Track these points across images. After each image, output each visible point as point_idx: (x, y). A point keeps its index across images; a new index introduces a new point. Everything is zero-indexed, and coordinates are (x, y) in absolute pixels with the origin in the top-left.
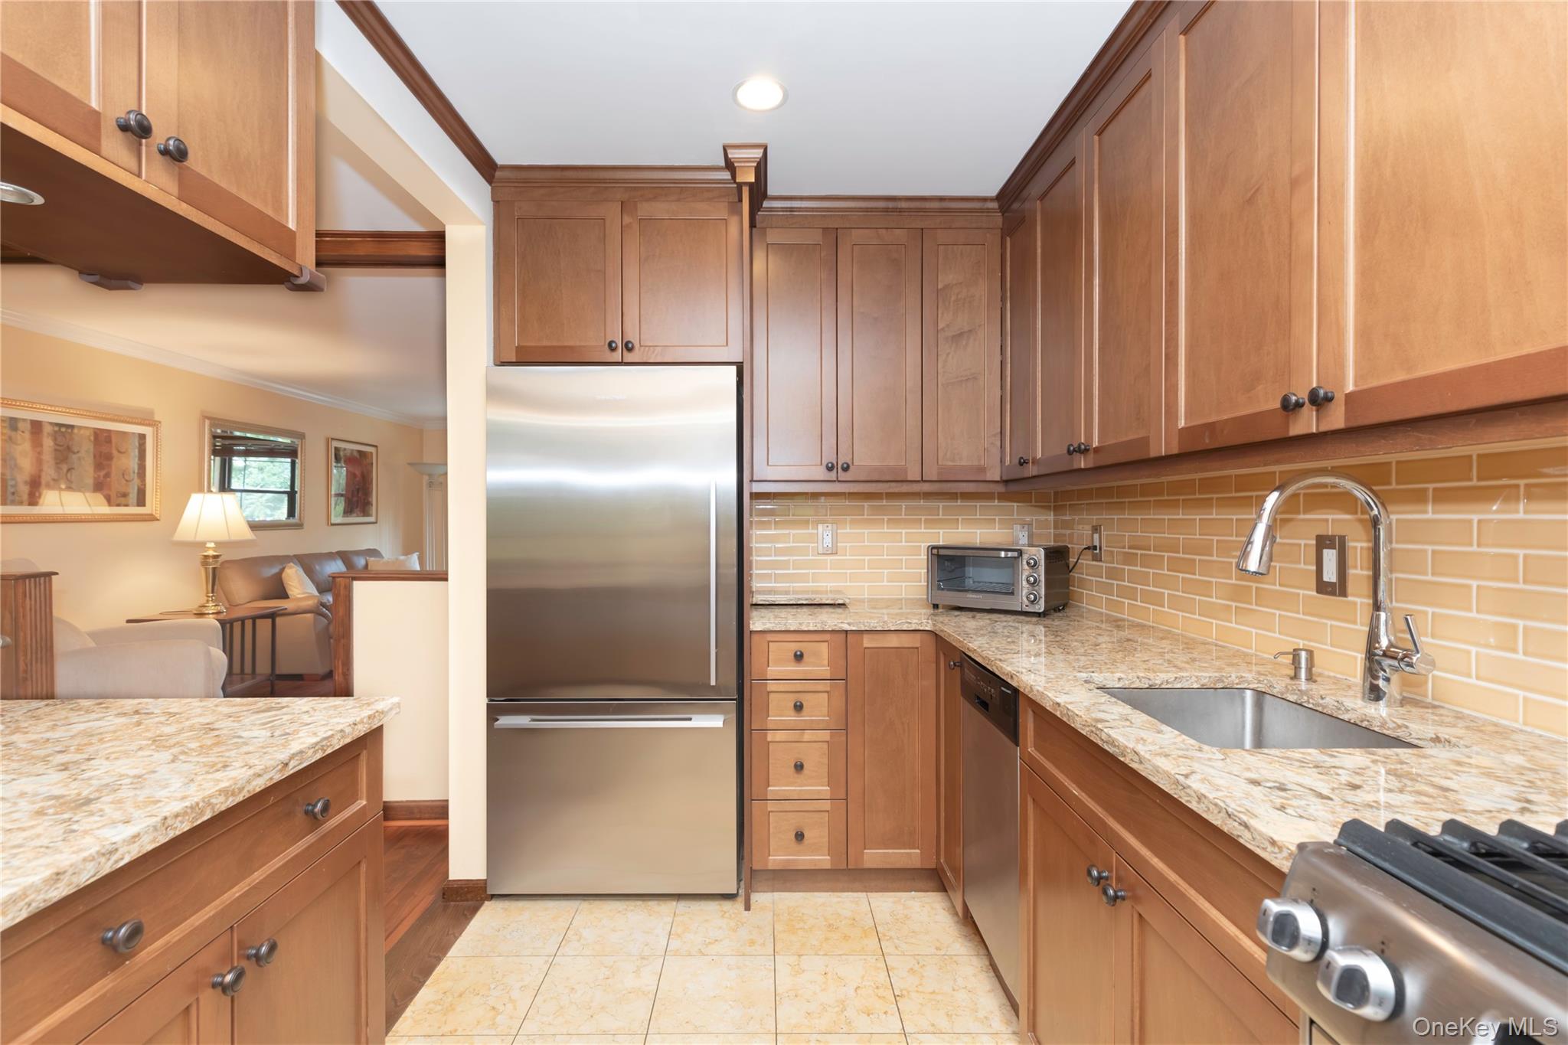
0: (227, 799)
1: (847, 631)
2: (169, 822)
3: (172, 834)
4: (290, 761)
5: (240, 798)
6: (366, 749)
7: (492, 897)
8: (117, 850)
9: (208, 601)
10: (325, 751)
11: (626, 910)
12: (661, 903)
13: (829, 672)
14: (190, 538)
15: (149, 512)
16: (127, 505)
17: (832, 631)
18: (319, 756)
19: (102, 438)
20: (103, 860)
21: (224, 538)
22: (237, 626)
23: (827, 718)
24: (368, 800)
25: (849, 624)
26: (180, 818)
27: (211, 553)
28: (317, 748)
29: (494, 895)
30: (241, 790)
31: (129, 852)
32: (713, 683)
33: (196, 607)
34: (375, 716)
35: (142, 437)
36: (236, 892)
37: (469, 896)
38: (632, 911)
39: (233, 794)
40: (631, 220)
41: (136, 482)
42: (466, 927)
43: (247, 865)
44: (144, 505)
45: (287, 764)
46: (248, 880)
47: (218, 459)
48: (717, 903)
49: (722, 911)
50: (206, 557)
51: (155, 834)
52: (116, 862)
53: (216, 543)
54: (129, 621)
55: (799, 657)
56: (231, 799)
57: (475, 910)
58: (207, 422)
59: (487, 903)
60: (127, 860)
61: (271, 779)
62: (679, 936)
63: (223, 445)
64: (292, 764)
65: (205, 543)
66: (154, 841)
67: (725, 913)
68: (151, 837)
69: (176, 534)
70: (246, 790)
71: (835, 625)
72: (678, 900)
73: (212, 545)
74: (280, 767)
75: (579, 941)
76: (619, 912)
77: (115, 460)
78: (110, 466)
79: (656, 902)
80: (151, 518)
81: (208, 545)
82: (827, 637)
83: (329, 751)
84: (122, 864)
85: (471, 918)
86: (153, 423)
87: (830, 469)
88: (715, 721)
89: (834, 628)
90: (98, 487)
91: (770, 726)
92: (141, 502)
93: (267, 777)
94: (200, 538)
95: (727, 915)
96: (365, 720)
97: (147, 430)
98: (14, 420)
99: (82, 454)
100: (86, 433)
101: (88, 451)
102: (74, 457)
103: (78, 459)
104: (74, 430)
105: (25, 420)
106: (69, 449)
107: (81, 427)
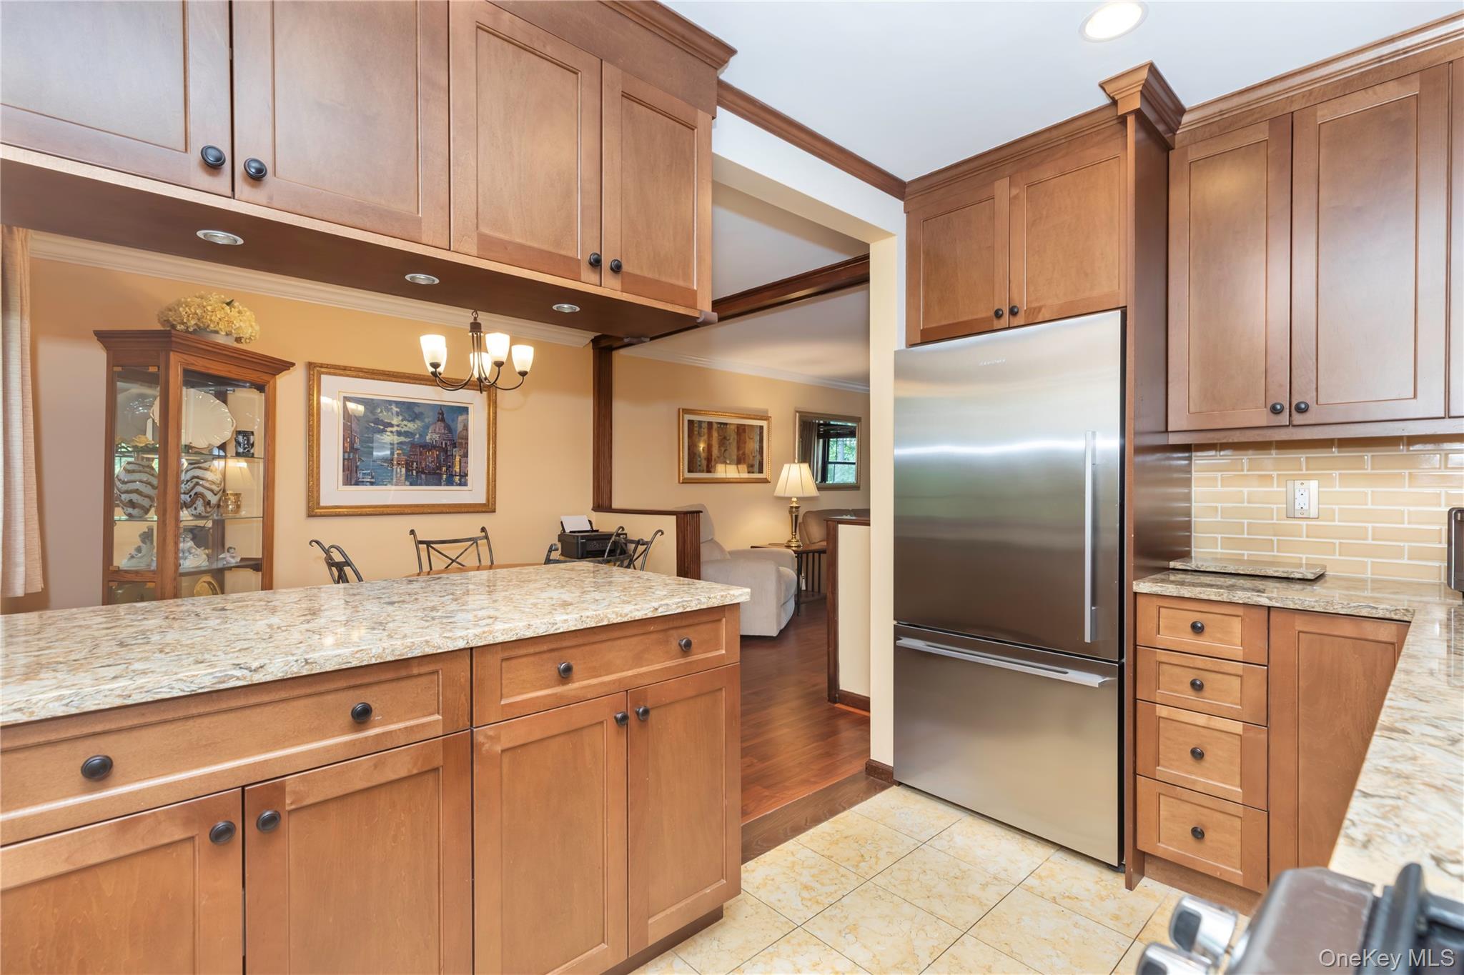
0: (617, 618)
1: (1269, 608)
2: (584, 619)
3: (585, 626)
4: (659, 607)
5: (625, 619)
6: (725, 617)
7: (900, 784)
8: (556, 624)
9: (792, 538)
10: (686, 608)
11: (1003, 836)
12: (1039, 845)
13: (1242, 653)
14: (782, 495)
15: (765, 477)
16: (753, 473)
17: (1244, 604)
18: (680, 610)
19: (741, 429)
20: (550, 626)
21: (801, 495)
22: (804, 556)
23: (1240, 707)
24: (726, 651)
25: (1270, 599)
26: (589, 619)
27: (794, 505)
28: (679, 605)
29: (902, 784)
30: (627, 615)
31: (563, 627)
32: (1088, 639)
33: (786, 541)
34: (726, 597)
35: (761, 428)
36: (630, 673)
37: (883, 776)
38: (1007, 839)
39: (621, 616)
40: (1018, 191)
41: (758, 457)
42: (871, 797)
43: (638, 660)
44: (762, 473)
45: (657, 609)
46: (638, 670)
47: (821, 441)
48: (1099, 869)
49: (1100, 878)
50: (792, 507)
51: (576, 623)
52: (556, 629)
53: (797, 498)
54: (752, 547)
55: (1197, 629)
56: (619, 618)
57: (884, 788)
58: (797, 414)
59: (895, 786)
60: (561, 630)
61: (646, 614)
62: (1040, 877)
63: (824, 431)
64: (660, 610)
65: (791, 498)
66: (575, 626)
67: (1102, 881)
68: (574, 624)
69: (776, 492)
70: (629, 616)
71: (1249, 598)
72: (1058, 850)
73: (795, 499)
74: (652, 609)
75: (949, 842)
76: (996, 836)
77: (747, 444)
78: (745, 448)
79: (1035, 843)
80: (765, 481)
81: (793, 500)
82: (1240, 611)
83: (688, 609)
84: (559, 631)
85: (878, 793)
86: (767, 418)
87: (1275, 411)
88: (1094, 680)
89: (1246, 601)
90: (739, 461)
91: (1158, 700)
92: (761, 471)
93: (643, 612)
94: (787, 495)
95: (1103, 883)
96: (718, 597)
97: (764, 423)
98: (700, 422)
99: (731, 441)
100: (733, 427)
101: (734, 438)
102: (728, 442)
103: (730, 443)
104: (728, 426)
105: (705, 422)
106: (725, 438)
107: (730, 424)
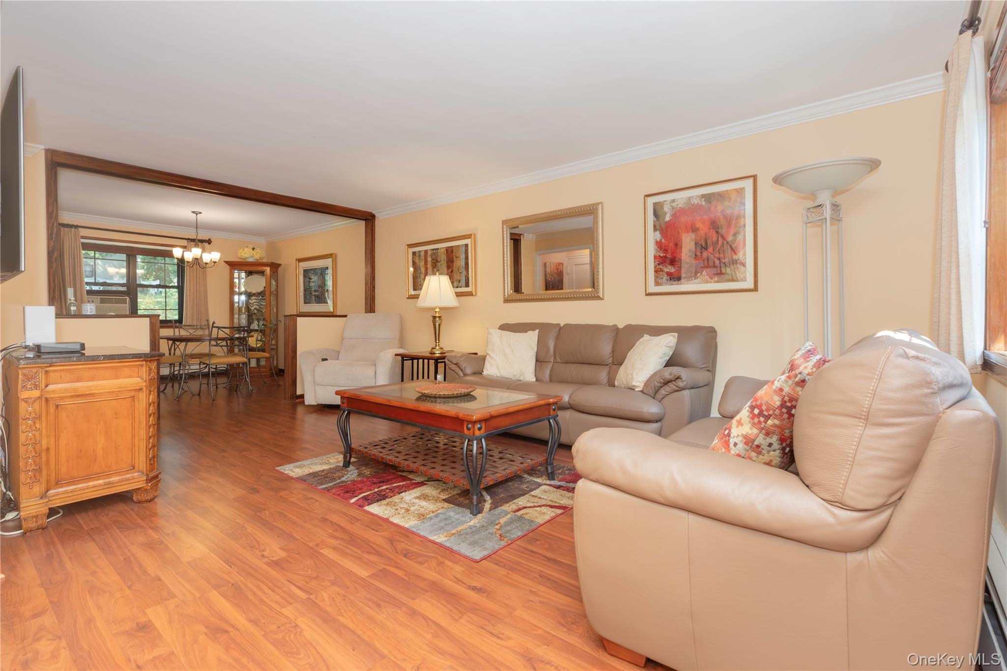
9: (436, 345)
15: (470, 290)
16: (461, 287)
19: (450, 251)
27: (437, 315)
35: (467, 246)
41: (465, 273)
44: (468, 287)
50: (435, 317)
73: (438, 309)
77: (455, 262)
78: (453, 266)
80: (470, 294)
81: (436, 310)
86: (471, 237)
92: (467, 285)
97: (469, 242)
98: (420, 252)
99: (442, 262)
100: (443, 251)
101: (444, 260)
102: (439, 264)
103: (441, 265)
104: (439, 250)
105: (423, 251)
106: (437, 261)
107: (441, 248)
